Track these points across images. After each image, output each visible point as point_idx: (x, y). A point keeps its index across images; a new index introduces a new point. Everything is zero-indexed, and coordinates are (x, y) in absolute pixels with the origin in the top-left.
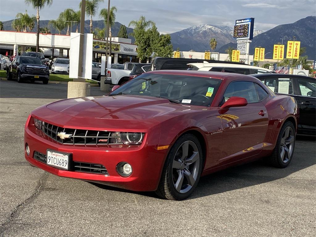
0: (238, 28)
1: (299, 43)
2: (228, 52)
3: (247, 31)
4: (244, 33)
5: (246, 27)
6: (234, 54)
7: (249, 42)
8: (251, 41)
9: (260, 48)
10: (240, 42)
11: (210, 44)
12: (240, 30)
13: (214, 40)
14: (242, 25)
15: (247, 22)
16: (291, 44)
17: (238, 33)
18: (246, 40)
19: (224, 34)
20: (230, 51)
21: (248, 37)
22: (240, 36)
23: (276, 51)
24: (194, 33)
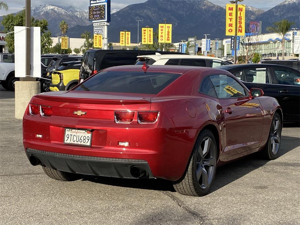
0: (93, 9)
1: (171, 25)
2: (85, 36)
3: (104, 13)
4: (100, 14)
5: (102, 8)
6: (96, 39)
7: (106, 25)
8: (109, 24)
9: (125, 31)
10: (96, 25)
11: (60, 27)
12: (96, 11)
13: (65, 22)
14: (98, 6)
15: (103, 2)
16: (162, 27)
17: (93, 15)
18: (103, 23)
19: (69, 15)
20: (86, 35)
21: (105, 19)
22: (96, 18)
23: (144, 35)
24: (34, 14)
